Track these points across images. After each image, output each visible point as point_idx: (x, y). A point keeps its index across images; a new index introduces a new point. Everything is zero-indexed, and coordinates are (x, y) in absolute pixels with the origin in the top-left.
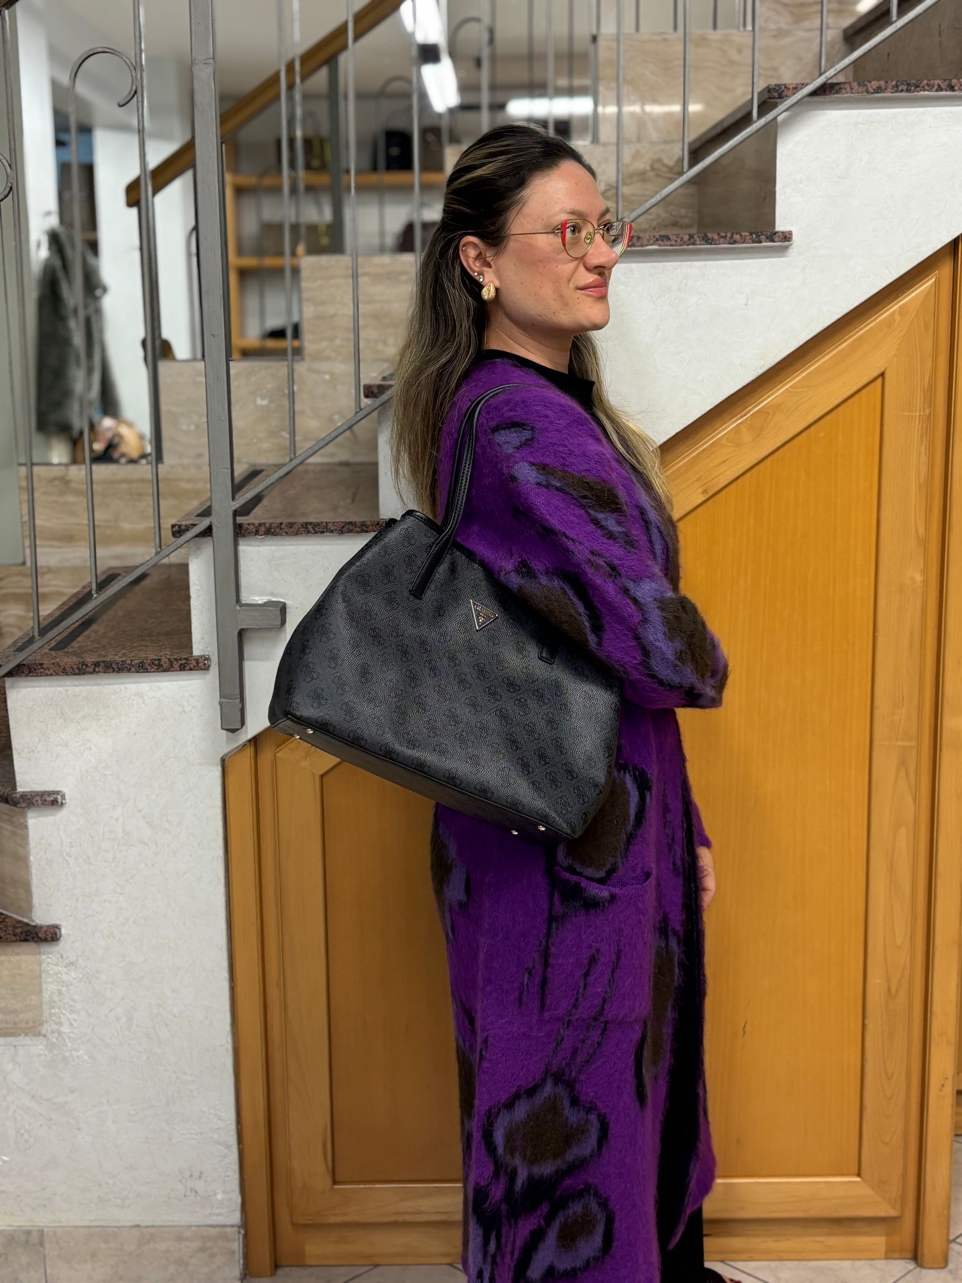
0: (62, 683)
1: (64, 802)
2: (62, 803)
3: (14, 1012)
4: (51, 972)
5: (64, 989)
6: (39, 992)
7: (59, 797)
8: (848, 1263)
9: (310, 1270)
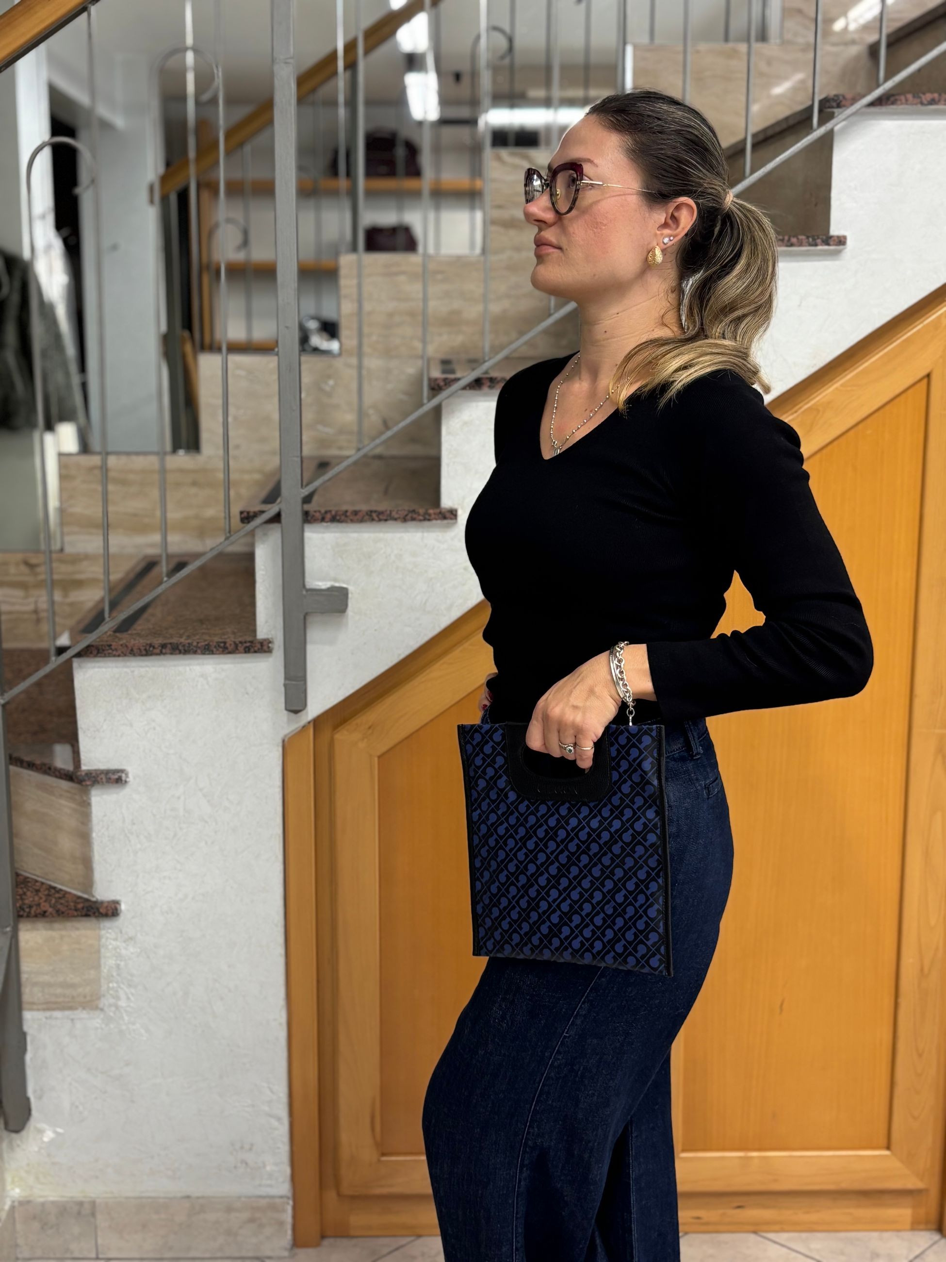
0: (128, 664)
1: (128, 780)
2: (126, 782)
3: (73, 986)
4: (110, 947)
5: (122, 964)
6: (97, 967)
7: (123, 776)
8: (875, 1235)
9: (354, 1241)
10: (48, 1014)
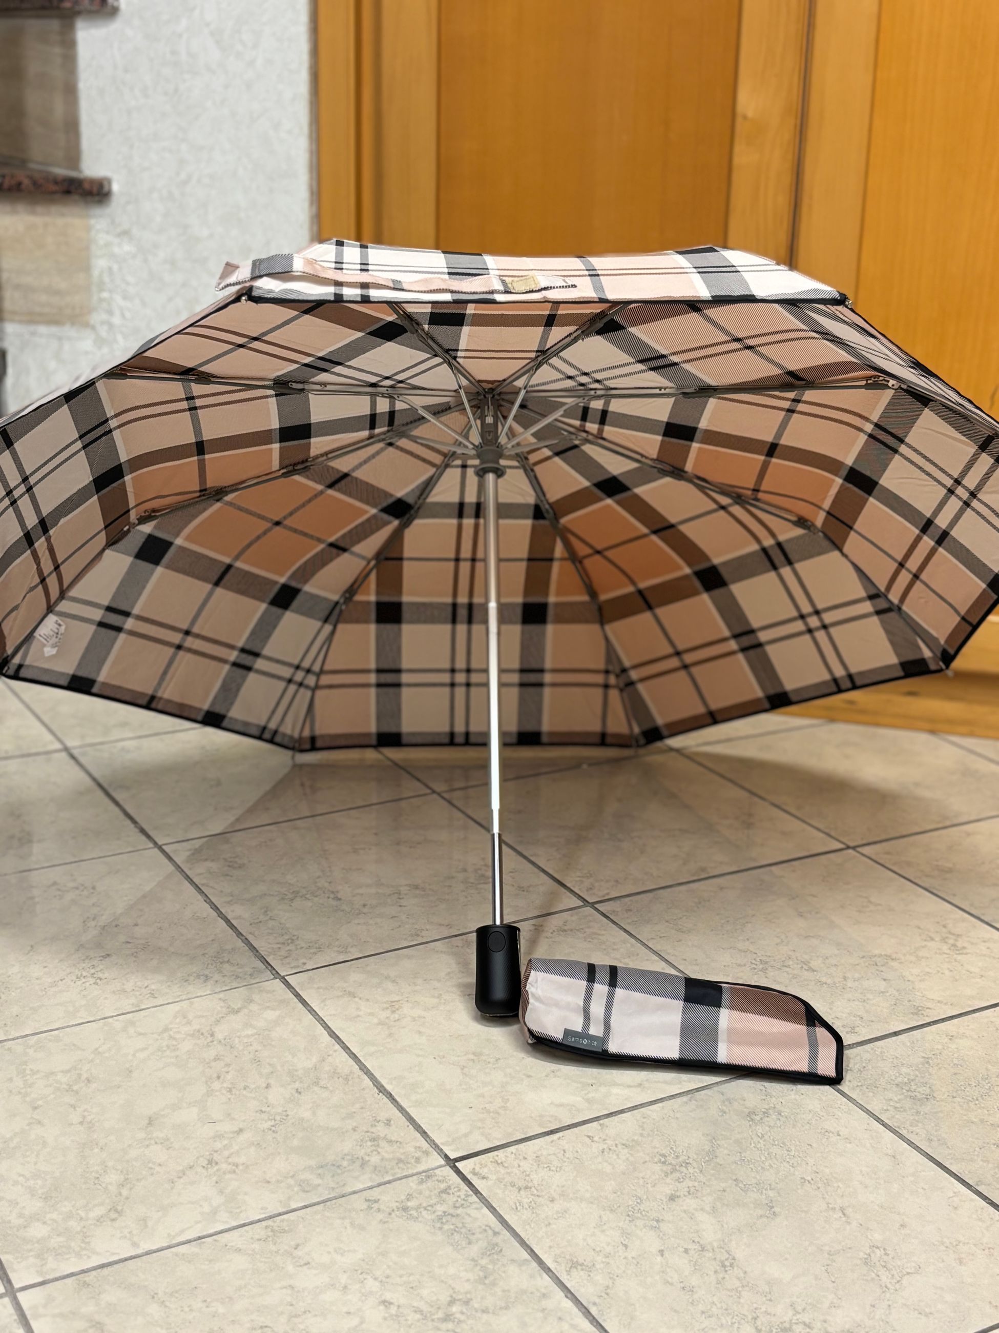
1: (117, 6)
2: (114, 8)
3: (58, 293)
4: (101, 242)
5: (115, 267)
6: (87, 268)
10: (32, 328)
